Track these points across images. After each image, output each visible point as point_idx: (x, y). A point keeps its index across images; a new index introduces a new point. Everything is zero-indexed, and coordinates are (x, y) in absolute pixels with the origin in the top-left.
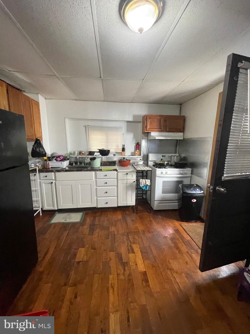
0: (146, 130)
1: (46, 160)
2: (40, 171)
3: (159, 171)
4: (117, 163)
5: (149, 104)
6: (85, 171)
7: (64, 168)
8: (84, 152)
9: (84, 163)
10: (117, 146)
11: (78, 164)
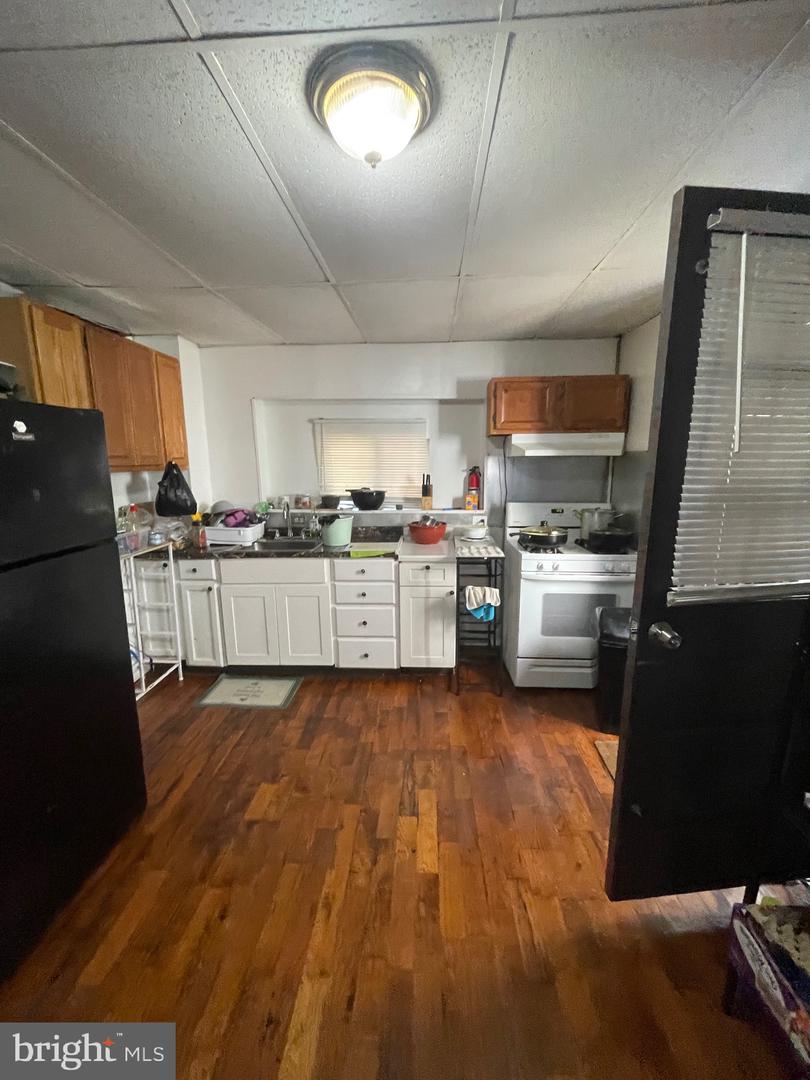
0: (495, 427)
1: (196, 524)
2: (179, 555)
3: (529, 561)
4: (406, 530)
5: (505, 342)
6: (301, 556)
7: (249, 547)
8: (306, 499)
9: (307, 533)
10: (410, 479)
11: (290, 534)
